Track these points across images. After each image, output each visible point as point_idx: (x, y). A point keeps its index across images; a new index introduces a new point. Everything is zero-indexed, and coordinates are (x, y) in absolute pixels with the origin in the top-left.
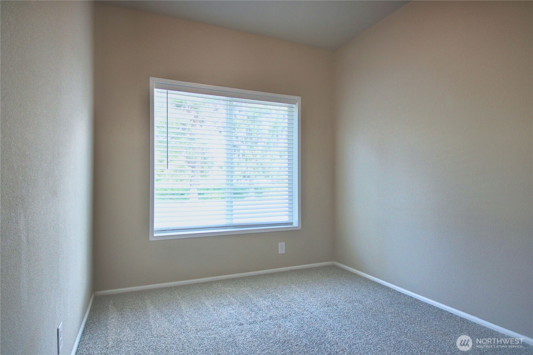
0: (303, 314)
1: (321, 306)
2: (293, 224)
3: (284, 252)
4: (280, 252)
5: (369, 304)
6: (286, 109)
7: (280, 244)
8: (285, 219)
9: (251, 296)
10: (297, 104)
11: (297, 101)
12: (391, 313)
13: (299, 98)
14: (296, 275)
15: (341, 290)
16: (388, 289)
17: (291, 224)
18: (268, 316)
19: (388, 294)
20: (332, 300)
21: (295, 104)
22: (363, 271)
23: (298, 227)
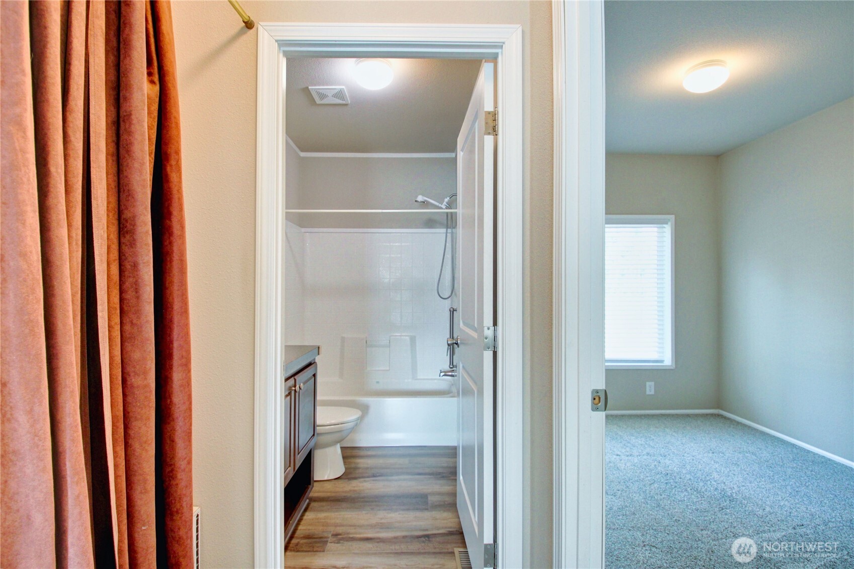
0: (683, 456)
1: (704, 452)
2: (664, 362)
3: (652, 393)
4: (648, 393)
5: (765, 456)
6: (656, 229)
7: (648, 384)
8: (655, 356)
9: (620, 433)
10: (669, 223)
11: (669, 220)
12: (793, 468)
13: (673, 217)
14: (670, 420)
15: (729, 440)
16: (794, 445)
17: (662, 361)
18: (645, 453)
19: (792, 451)
20: (718, 448)
21: (667, 224)
22: (758, 423)
23: (672, 366)
